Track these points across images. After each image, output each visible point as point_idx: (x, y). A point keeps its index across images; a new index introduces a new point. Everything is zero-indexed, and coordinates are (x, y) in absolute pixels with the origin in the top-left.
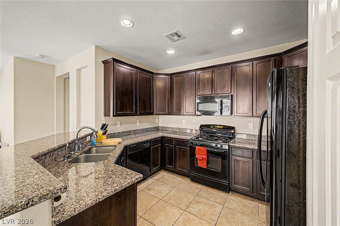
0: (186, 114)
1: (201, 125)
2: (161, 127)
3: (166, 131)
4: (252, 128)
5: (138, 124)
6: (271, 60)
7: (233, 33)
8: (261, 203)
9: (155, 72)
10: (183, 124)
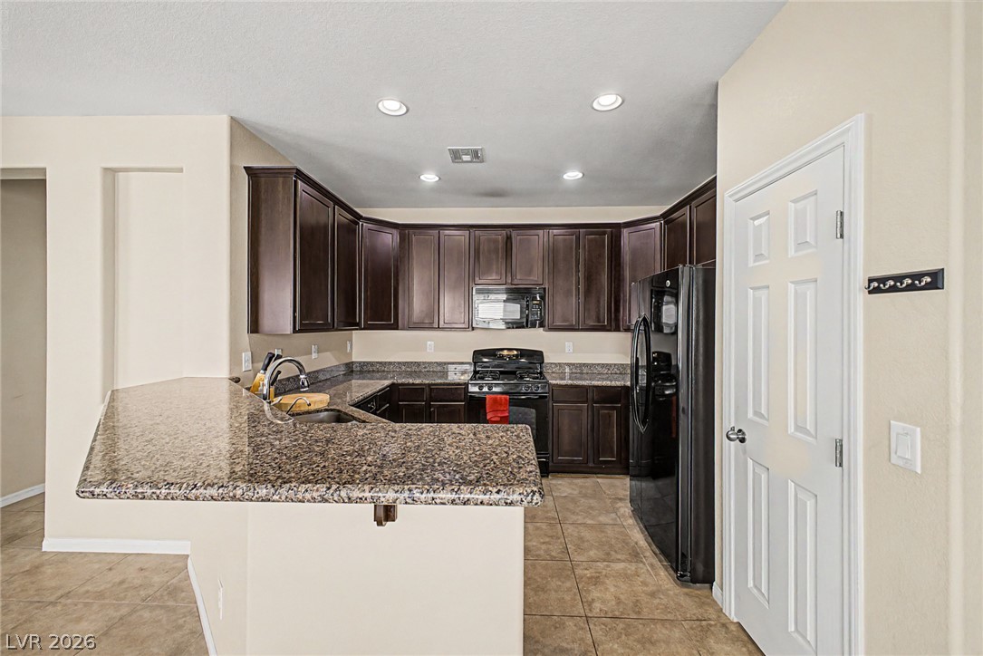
0: (446, 326)
1: (475, 352)
2: (360, 363)
3: (378, 372)
4: (571, 351)
5: (314, 356)
6: (604, 233)
7: (565, 177)
8: (598, 478)
9: (364, 215)
10: (428, 350)
